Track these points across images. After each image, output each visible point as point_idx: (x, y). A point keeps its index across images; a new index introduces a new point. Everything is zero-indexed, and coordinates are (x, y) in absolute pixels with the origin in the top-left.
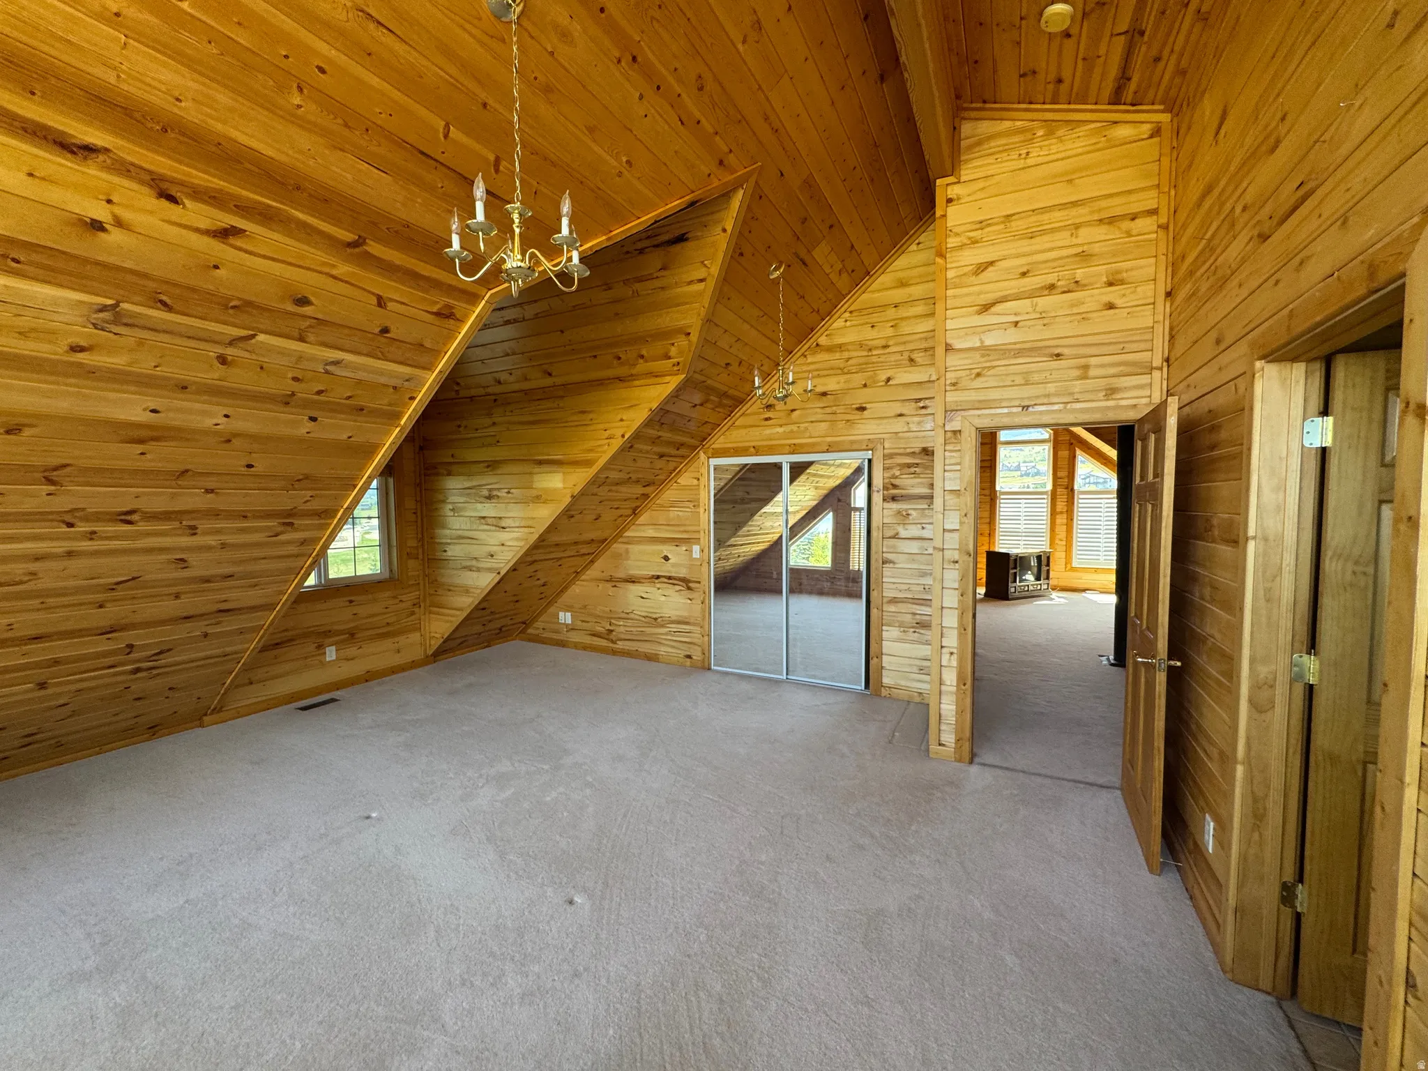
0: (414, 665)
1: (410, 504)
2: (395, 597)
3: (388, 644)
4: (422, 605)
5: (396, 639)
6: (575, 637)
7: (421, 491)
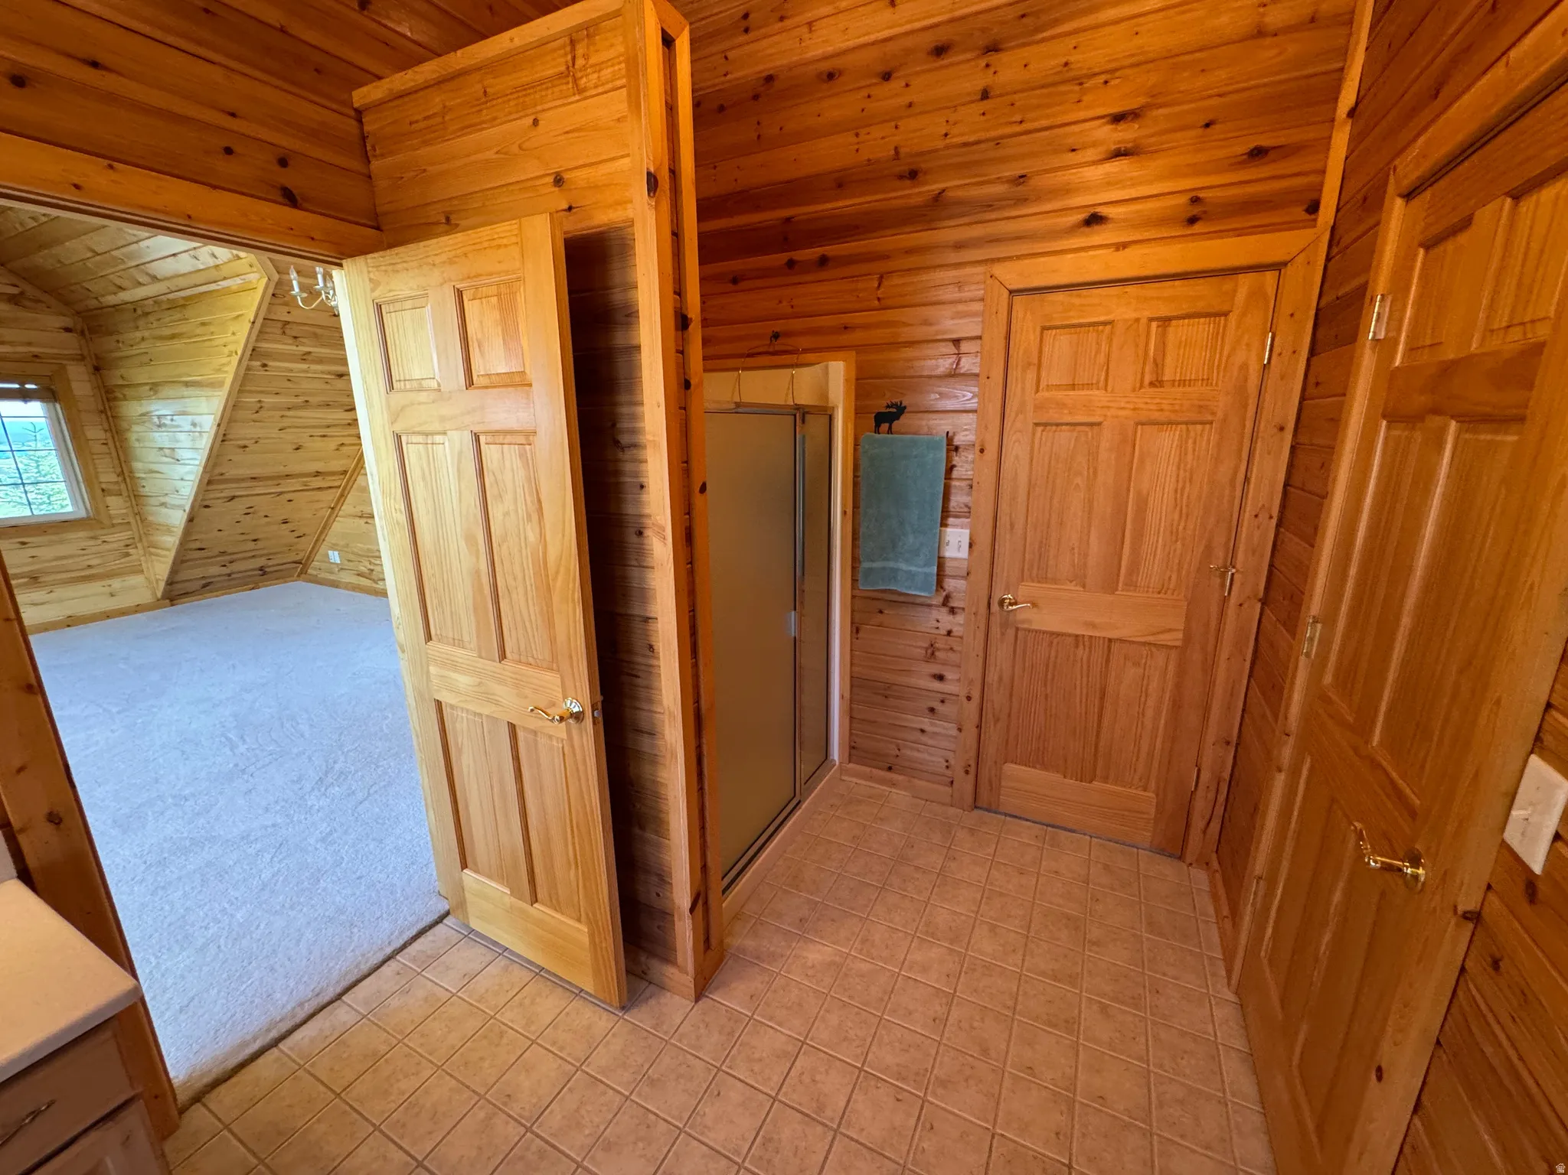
0: (138, 609)
1: (95, 433)
2: (94, 538)
3: (96, 587)
4: (139, 545)
5: (109, 582)
6: (347, 578)
7: (108, 418)
